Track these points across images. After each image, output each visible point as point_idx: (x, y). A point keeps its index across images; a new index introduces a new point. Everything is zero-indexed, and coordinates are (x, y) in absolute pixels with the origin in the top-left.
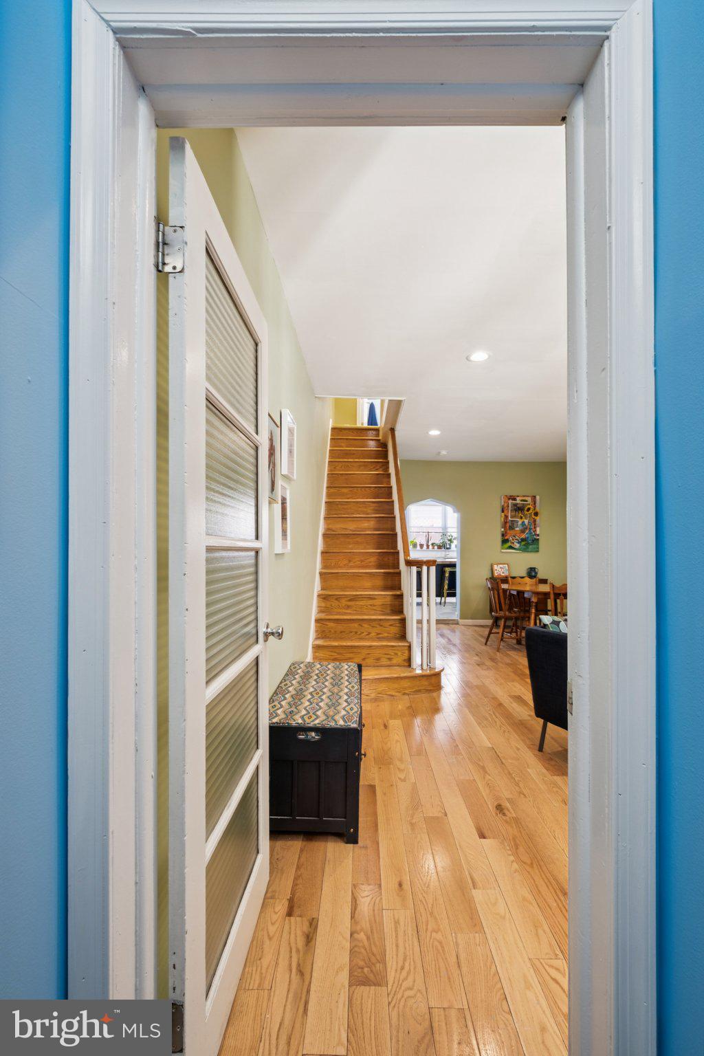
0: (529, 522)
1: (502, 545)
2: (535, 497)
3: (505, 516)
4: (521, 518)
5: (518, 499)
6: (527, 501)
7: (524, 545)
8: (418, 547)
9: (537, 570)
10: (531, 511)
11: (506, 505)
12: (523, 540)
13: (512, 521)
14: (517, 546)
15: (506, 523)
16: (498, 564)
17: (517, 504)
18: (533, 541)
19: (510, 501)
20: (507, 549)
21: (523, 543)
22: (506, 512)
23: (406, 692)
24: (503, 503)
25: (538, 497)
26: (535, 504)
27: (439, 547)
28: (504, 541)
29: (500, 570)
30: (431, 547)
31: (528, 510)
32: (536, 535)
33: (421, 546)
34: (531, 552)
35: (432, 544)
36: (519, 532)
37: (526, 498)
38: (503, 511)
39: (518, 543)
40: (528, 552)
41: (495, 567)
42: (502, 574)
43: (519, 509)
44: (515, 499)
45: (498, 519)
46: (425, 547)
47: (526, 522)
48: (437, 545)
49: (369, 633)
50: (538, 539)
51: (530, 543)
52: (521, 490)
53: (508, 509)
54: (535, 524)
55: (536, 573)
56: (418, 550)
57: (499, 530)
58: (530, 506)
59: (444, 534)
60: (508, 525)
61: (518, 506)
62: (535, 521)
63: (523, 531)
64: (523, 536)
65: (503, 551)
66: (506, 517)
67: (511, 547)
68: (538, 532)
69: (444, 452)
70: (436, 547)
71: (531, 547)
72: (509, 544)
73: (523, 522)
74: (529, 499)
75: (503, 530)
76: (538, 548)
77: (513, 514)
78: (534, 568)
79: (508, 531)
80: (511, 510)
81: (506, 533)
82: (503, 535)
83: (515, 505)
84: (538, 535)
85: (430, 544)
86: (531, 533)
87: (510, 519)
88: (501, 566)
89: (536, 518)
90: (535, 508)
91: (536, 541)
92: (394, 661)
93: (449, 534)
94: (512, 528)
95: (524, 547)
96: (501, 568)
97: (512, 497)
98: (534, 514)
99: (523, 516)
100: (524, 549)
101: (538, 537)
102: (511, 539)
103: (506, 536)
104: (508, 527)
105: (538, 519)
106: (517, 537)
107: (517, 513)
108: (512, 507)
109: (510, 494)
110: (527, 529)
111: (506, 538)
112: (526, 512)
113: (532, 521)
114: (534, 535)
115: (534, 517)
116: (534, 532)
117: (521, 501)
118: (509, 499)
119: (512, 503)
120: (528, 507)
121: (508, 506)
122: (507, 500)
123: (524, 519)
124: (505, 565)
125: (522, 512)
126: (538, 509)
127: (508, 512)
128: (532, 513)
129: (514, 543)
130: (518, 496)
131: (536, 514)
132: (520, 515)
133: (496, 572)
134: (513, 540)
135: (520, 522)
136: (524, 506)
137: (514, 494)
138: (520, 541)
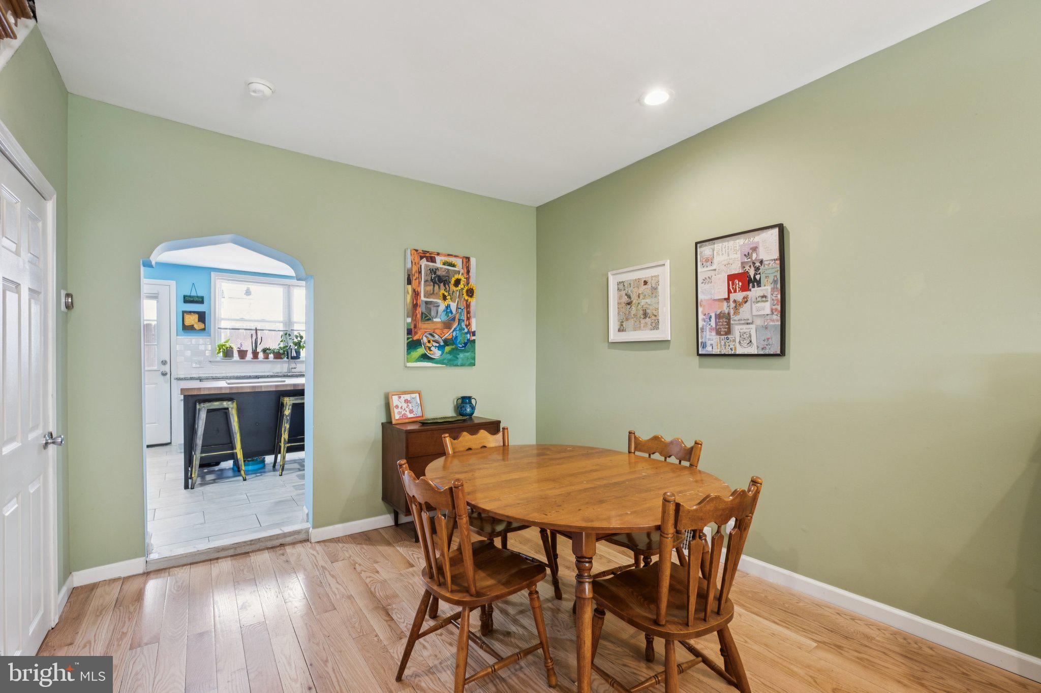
0: (457, 308)
1: (408, 353)
2: (468, 259)
3: (414, 291)
4: (445, 298)
5: (438, 259)
6: (454, 266)
7: (450, 353)
8: (236, 355)
9: (473, 401)
10: (461, 286)
11: (415, 269)
12: (447, 342)
13: (427, 303)
14: (436, 353)
15: (415, 306)
16: (400, 394)
17: (437, 269)
18: (466, 345)
19: (424, 262)
20: (418, 360)
21: (447, 349)
22: (413, 282)
24: (409, 265)
25: (473, 261)
26: (468, 272)
27: (278, 355)
28: (413, 345)
29: (405, 405)
30: (261, 355)
31: (457, 282)
32: (469, 332)
33: (242, 354)
34: (462, 365)
35: (264, 351)
36: (439, 326)
37: (453, 260)
38: (409, 282)
39: (440, 348)
40: (457, 365)
41: (395, 400)
42: (410, 416)
43: (439, 279)
44: (432, 260)
45: (400, 297)
46: (250, 356)
47: (453, 306)
48: (274, 353)
50: (474, 341)
51: (460, 349)
52: (444, 244)
53: (419, 278)
54: (468, 312)
55: (473, 408)
56: (236, 362)
57: (402, 322)
58: (460, 277)
59: (287, 334)
60: (419, 310)
61: (438, 273)
62: (468, 306)
63: (447, 325)
64: (448, 335)
65: (409, 364)
66: (416, 294)
67: (425, 357)
68: (473, 328)
70: (271, 356)
71: (461, 355)
72: (421, 351)
73: (448, 307)
74: (459, 262)
75: (409, 320)
76: (474, 359)
77: (430, 288)
78: (470, 398)
79: (420, 325)
80: (426, 281)
81: (415, 327)
82: (409, 332)
83: (433, 271)
84: (474, 334)
85: (259, 349)
86: (461, 329)
87: (423, 298)
88: (408, 397)
89: (470, 299)
90: (468, 279)
91: (469, 344)
93: (296, 333)
94: (427, 318)
95: (449, 357)
96: (406, 401)
97: (428, 255)
98: (467, 291)
99: (446, 294)
100: (450, 360)
101: (473, 338)
102: (425, 340)
103: (416, 333)
104: (419, 316)
105: (473, 302)
106: (437, 337)
107: (436, 287)
108: (426, 275)
109: (422, 247)
110: (454, 319)
111: (416, 338)
112: (453, 288)
113: (463, 305)
114: (467, 333)
115: (466, 298)
116: (467, 326)
117: (444, 264)
118: (421, 258)
119: (426, 266)
120: (457, 276)
121: (420, 272)
122: (417, 259)
123: (448, 301)
124: (413, 395)
125: (445, 285)
126: (473, 283)
127: (420, 283)
128: (462, 289)
129: (430, 348)
130: (438, 254)
131: (471, 293)
132: (442, 291)
133: (396, 411)
134: (429, 342)
135: (442, 307)
136: (448, 275)
137: (431, 248)
138: (442, 344)
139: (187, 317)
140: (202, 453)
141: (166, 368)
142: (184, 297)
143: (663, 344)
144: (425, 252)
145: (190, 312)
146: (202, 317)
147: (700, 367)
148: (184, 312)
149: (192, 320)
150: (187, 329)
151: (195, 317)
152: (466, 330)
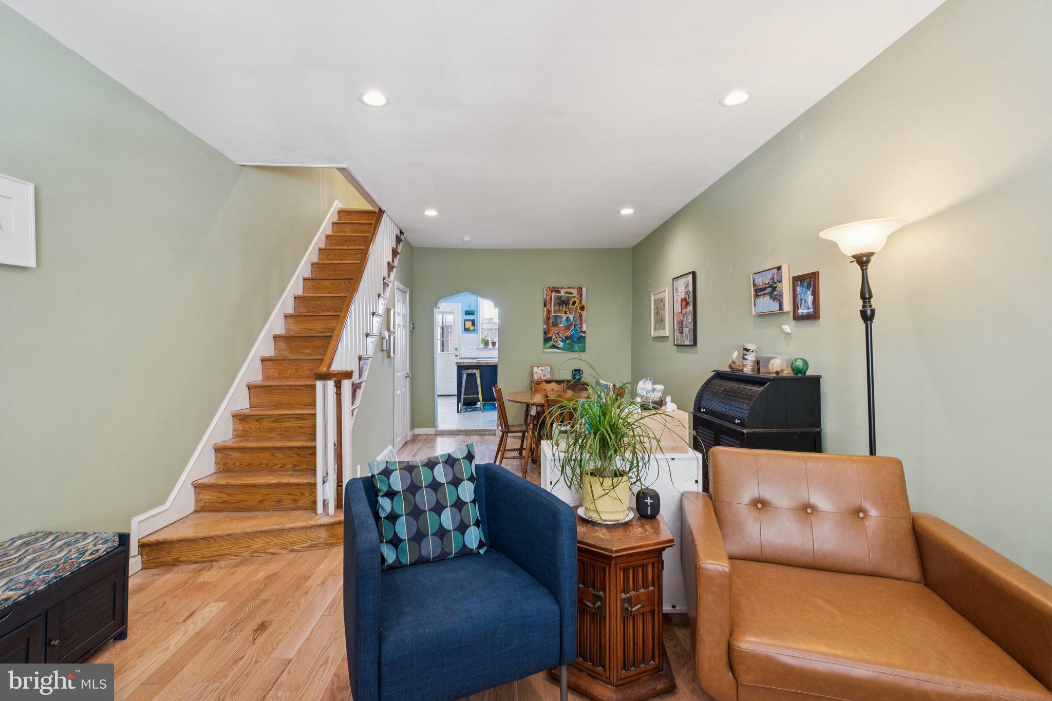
0: (574, 318)
1: (544, 344)
2: (581, 288)
3: (548, 310)
4: (566, 313)
5: (562, 291)
6: (572, 294)
7: (569, 344)
9: (581, 372)
10: (576, 305)
11: (548, 298)
12: (567, 338)
13: (555, 316)
14: (561, 344)
15: (548, 319)
16: (538, 366)
17: (561, 297)
18: (579, 339)
19: (554, 294)
20: (549, 348)
21: (568, 341)
22: (548, 306)
23: (295, 547)
24: (545, 297)
25: (584, 289)
26: (581, 296)
28: (547, 340)
29: (541, 372)
31: (574, 303)
32: (581, 332)
34: (576, 351)
36: (563, 329)
37: (571, 290)
38: (545, 305)
39: (563, 341)
40: (572, 351)
41: (535, 369)
42: (543, 377)
43: (563, 303)
44: (559, 292)
45: (541, 314)
47: (571, 317)
49: (283, 465)
50: (585, 337)
51: (576, 341)
52: (565, 282)
53: (551, 303)
54: (581, 320)
55: (581, 375)
57: (541, 327)
58: (576, 299)
60: (551, 321)
61: (562, 299)
62: (581, 316)
63: (567, 328)
64: (568, 333)
65: (545, 350)
66: (549, 312)
67: (554, 347)
68: (584, 329)
69: (467, 238)
71: (576, 345)
72: (551, 343)
73: (568, 317)
74: (575, 292)
75: (545, 326)
76: (585, 347)
77: (557, 308)
78: (580, 370)
79: (551, 329)
80: (554, 304)
81: (549, 330)
82: (545, 333)
83: (559, 298)
84: (584, 332)
86: (576, 330)
87: (553, 314)
88: (543, 368)
89: (582, 312)
90: (581, 301)
91: (582, 339)
92: (300, 503)
94: (555, 324)
95: (569, 346)
96: (542, 370)
97: (556, 289)
98: (580, 308)
99: (567, 310)
100: (569, 348)
101: (584, 335)
102: (554, 337)
103: (549, 333)
104: (550, 324)
105: (584, 313)
106: (561, 335)
107: (561, 307)
108: (555, 300)
109: (552, 285)
110: (572, 325)
111: (549, 336)
112: (571, 306)
113: (577, 316)
114: (580, 332)
115: (580, 311)
116: (580, 328)
117: (566, 293)
118: (552, 291)
119: (555, 296)
120: (573, 300)
121: (551, 300)
122: (550, 292)
123: (568, 314)
124: (546, 367)
125: (566, 305)
126: (584, 302)
127: (551, 306)
128: (577, 307)
129: (557, 342)
130: (562, 288)
131: (582, 308)
132: (565, 309)
133: (535, 375)
134: (556, 338)
135: (564, 318)
136: (568, 299)
137: (557, 285)
138: (564, 339)
139: (466, 323)
140: (464, 395)
141: (457, 352)
142: (465, 311)
143: (665, 338)
144: (554, 288)
145: (468, 320)
146: (473, 323)
147: (677, 352)
148: (465, 320)
149: (469, 325)
150: (467, 330)
151: (470, 323)
152: (579, 331)
